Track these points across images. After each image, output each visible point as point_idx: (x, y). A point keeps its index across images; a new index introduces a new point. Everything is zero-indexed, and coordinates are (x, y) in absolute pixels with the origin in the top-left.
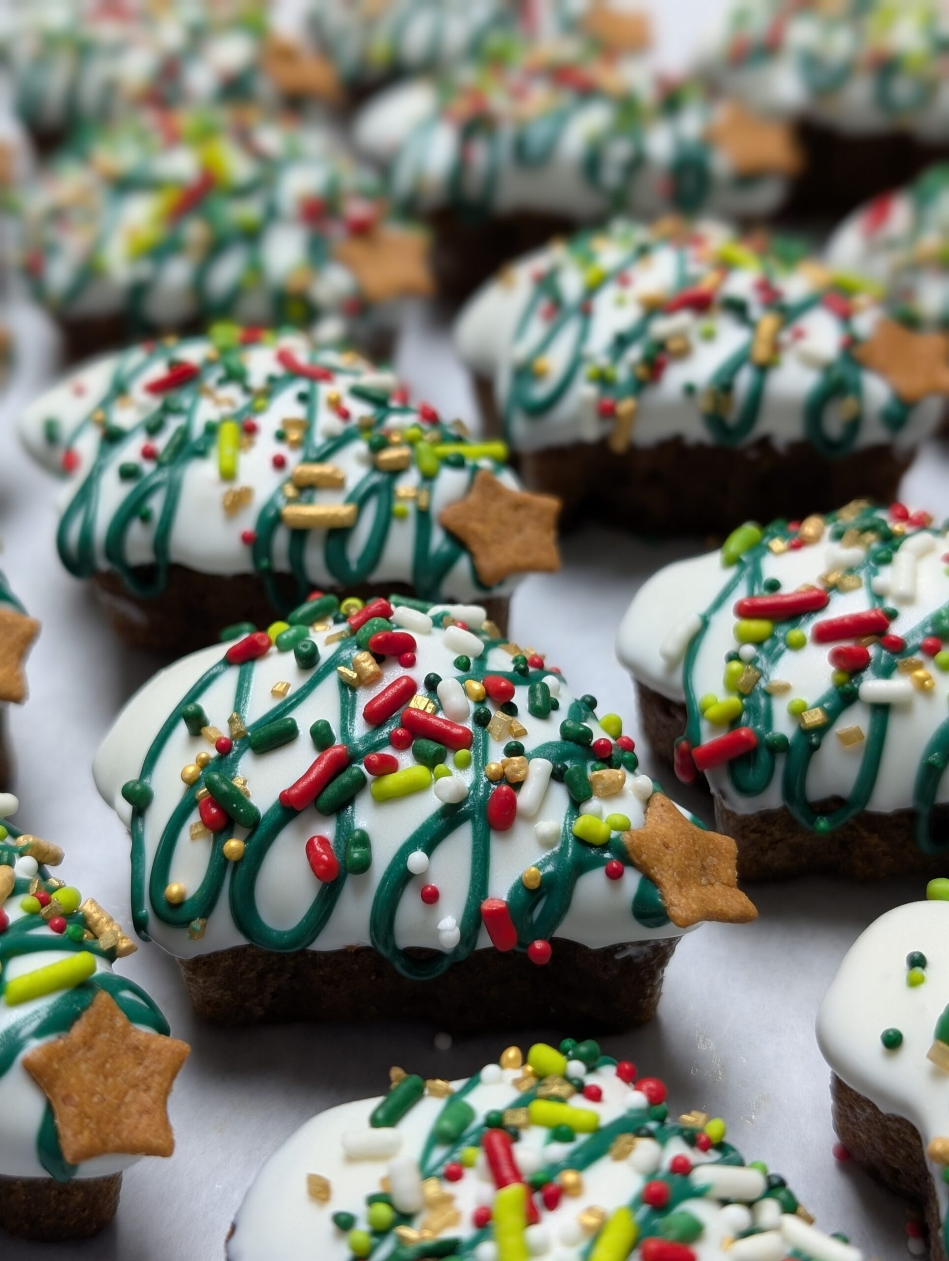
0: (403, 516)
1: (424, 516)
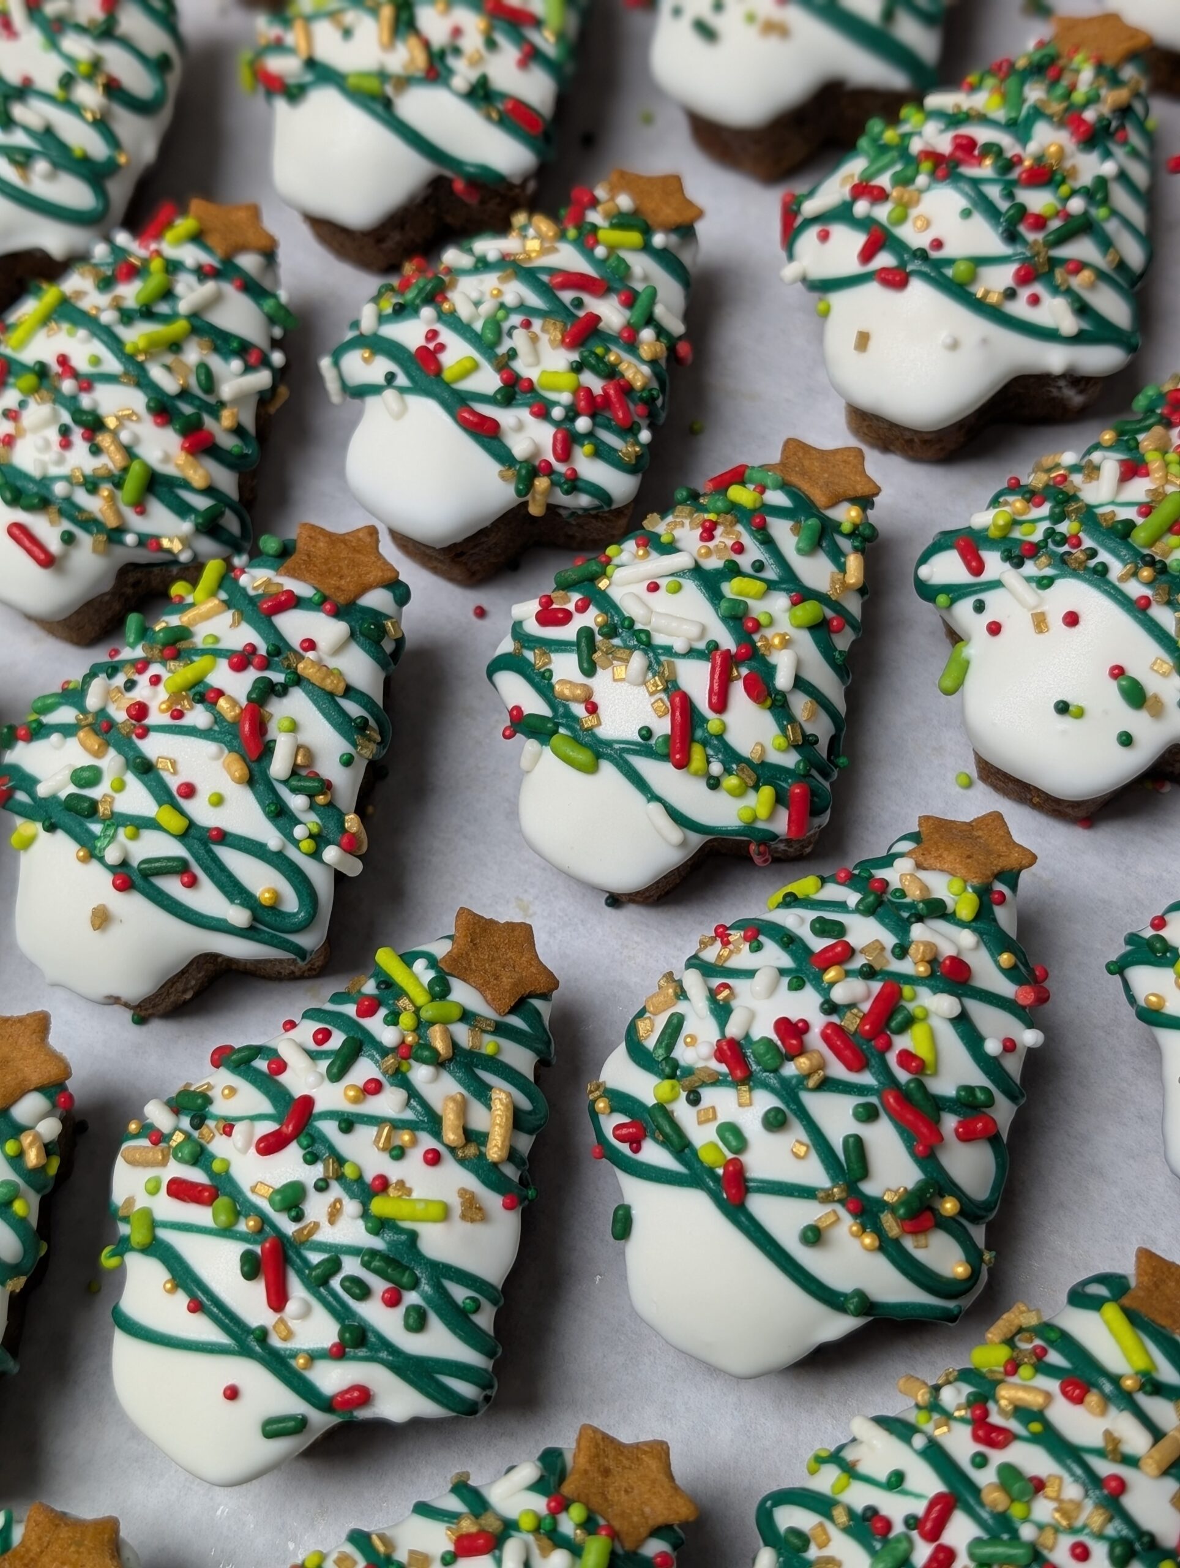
0: (499, 1050)
1: (501, 1030)
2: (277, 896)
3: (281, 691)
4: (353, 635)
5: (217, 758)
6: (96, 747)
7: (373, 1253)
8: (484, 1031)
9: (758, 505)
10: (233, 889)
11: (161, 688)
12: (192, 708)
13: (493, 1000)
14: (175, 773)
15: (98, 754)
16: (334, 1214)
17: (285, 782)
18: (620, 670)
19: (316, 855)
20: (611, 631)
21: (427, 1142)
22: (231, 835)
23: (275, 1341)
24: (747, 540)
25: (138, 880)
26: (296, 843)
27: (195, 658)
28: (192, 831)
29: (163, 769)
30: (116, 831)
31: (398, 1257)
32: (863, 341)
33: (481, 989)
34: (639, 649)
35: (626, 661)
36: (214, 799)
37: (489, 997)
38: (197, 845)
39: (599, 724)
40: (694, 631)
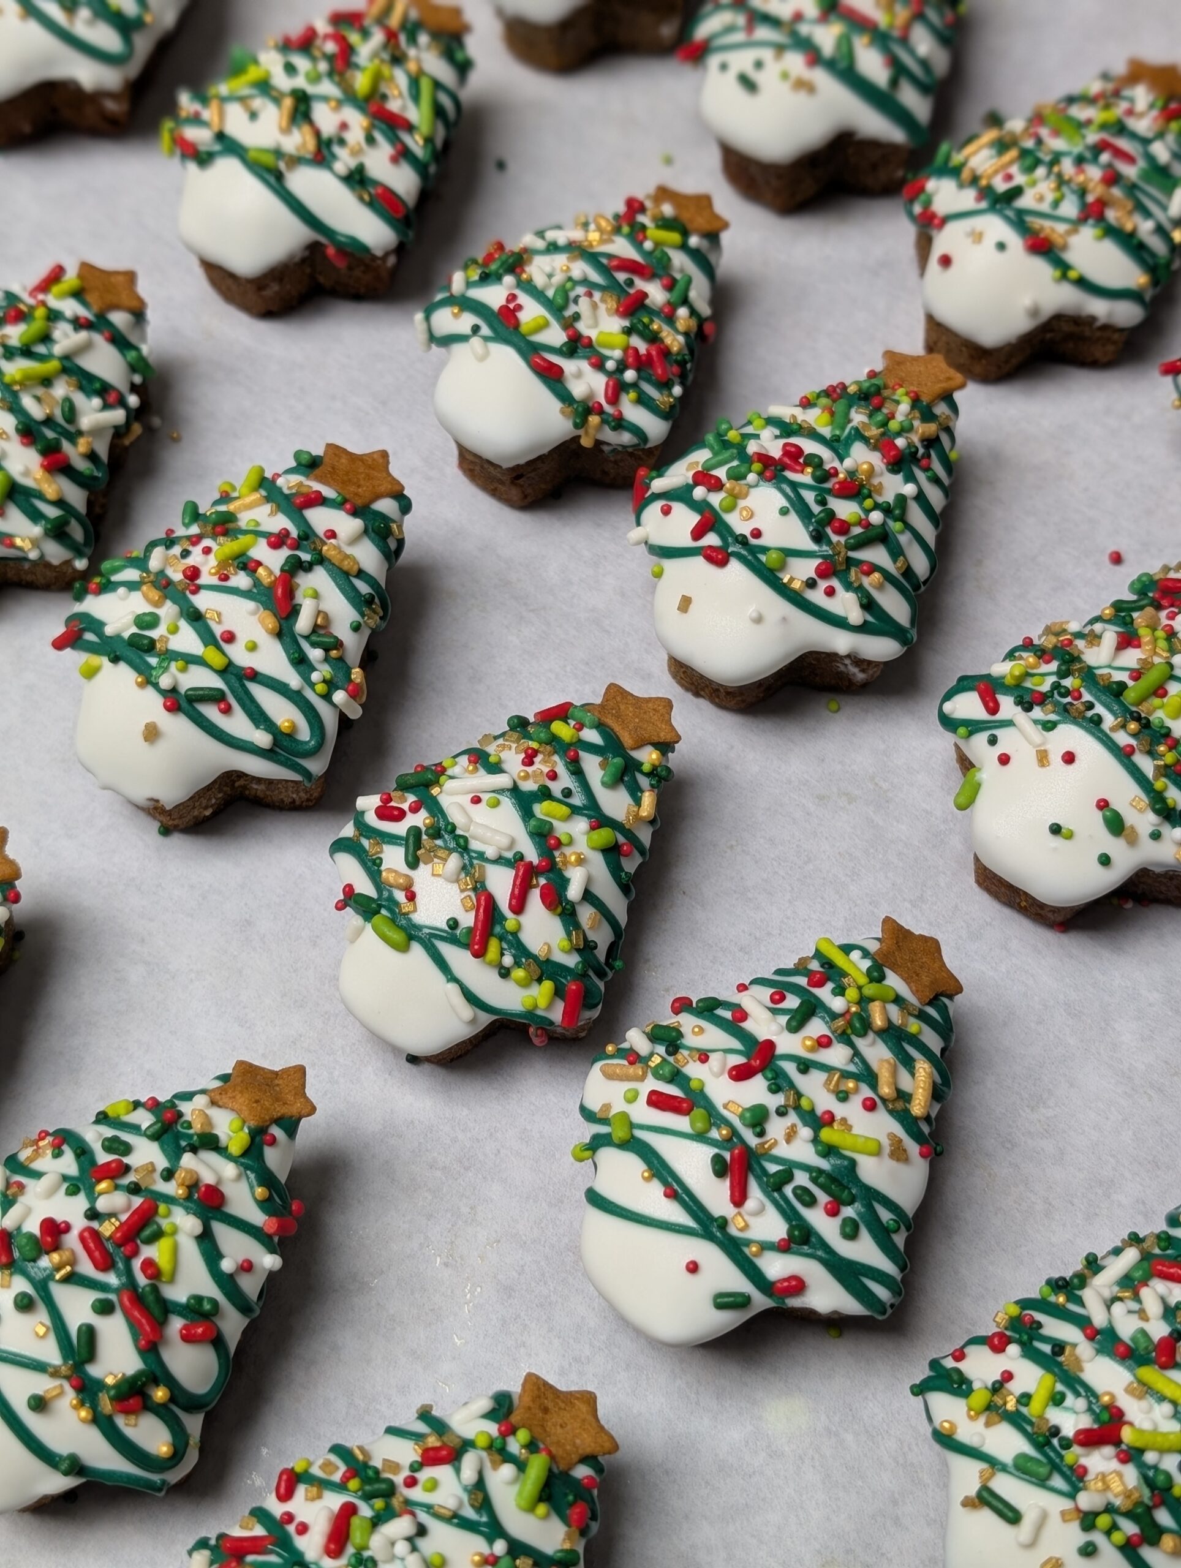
9: (575, 741)
18: (439, 867)
20: (435, 833)
24: (561, 770)
32: (685, 604)
34: (457, 851)
35: (445, 860)
39: (415, 910)
40: (504, 842)
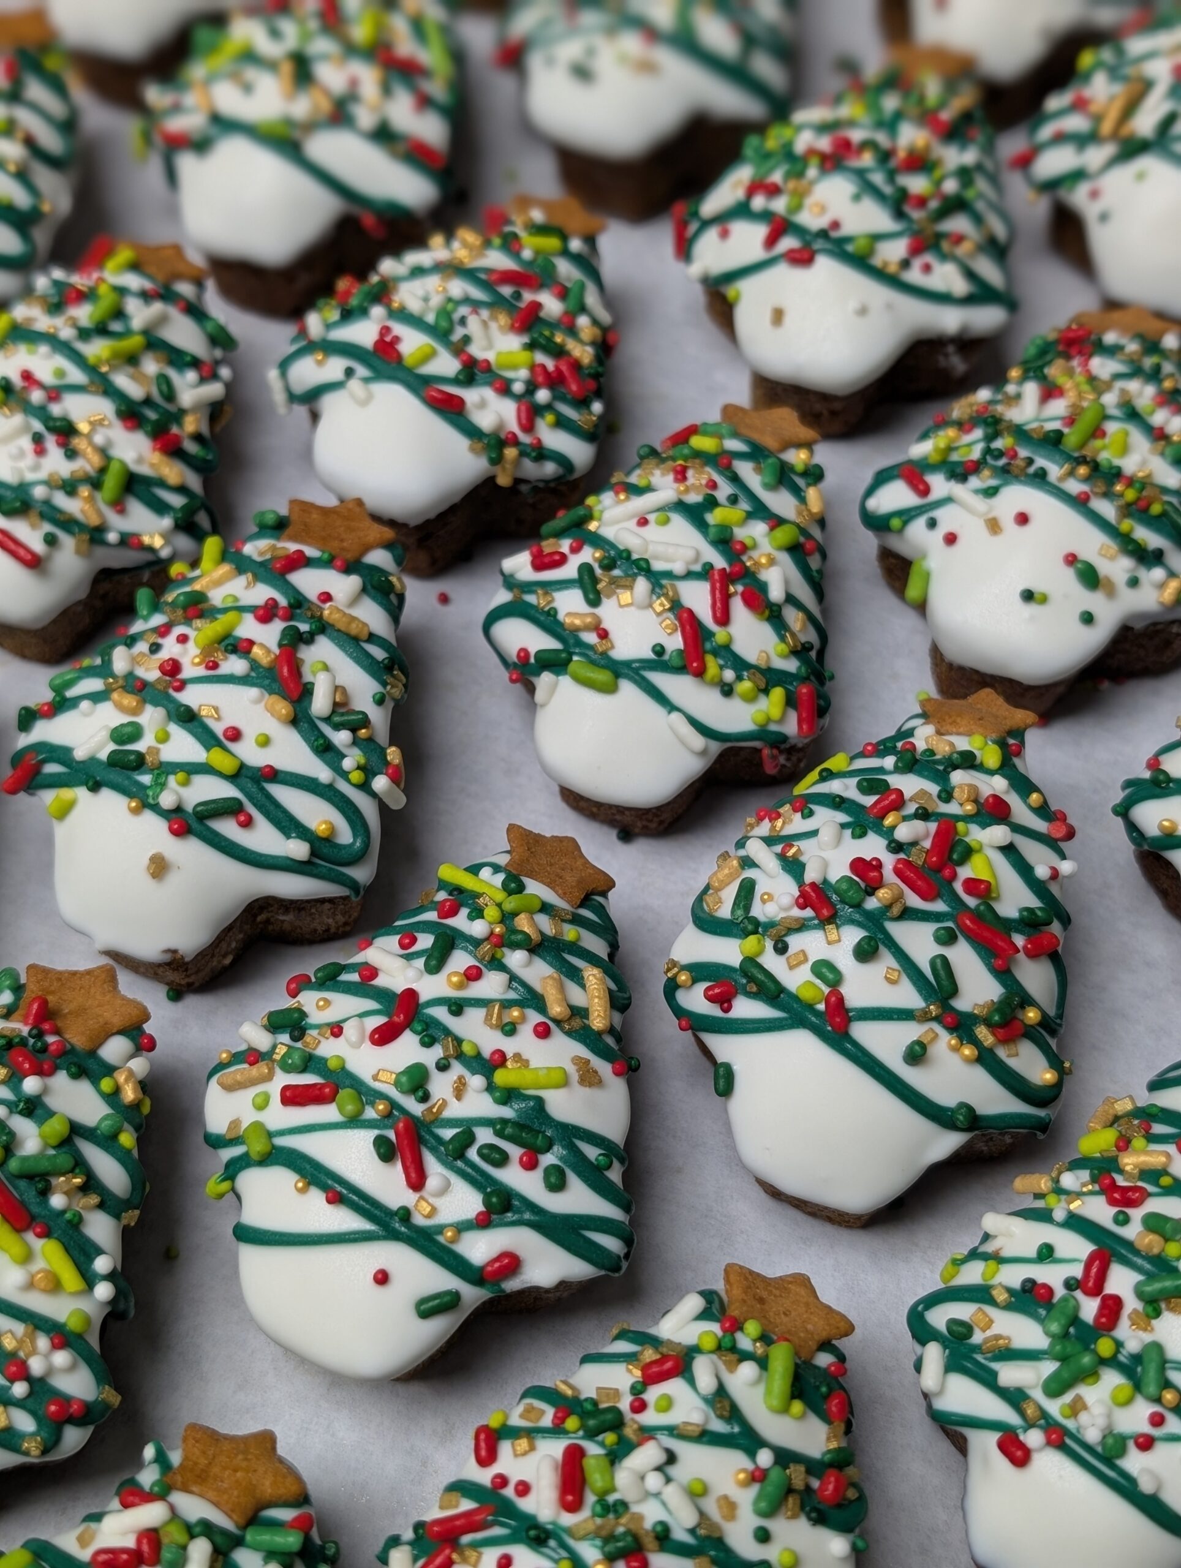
2: (333, 830)
3: (308, 639)
4: (364, 590)
5: (257, 701)
6: (135, 704)
7: (504, 1121)
8: (563, 921)
9: (720, 450)
10: (288, 824)
11: (191, 644)
12: (226, 659)
13: (565, 894)
14: (219, 719)
15: (136, 712)
16: (460, 1090)
17: (327, 720)
18: (625, 596)
19: (365, 786)
20: (608, 565)
21: (534, 1018)
22: (282, 772)
23: (419, 1220)
24: (716, 477)
25: (195, 825)
26: (344, 775)
27: (219, 616)
28: (244, 771)
29: (207, 716)
30: (166, 778)
31: (528, 1122)
32: (778, 316)
33: (550, 885)
34: (641, 575)
35: (630, 587)
36: (262, 739)
37: (560, 892)
38: (250, 785)
39: (613, 647)
40: (690, 554)
